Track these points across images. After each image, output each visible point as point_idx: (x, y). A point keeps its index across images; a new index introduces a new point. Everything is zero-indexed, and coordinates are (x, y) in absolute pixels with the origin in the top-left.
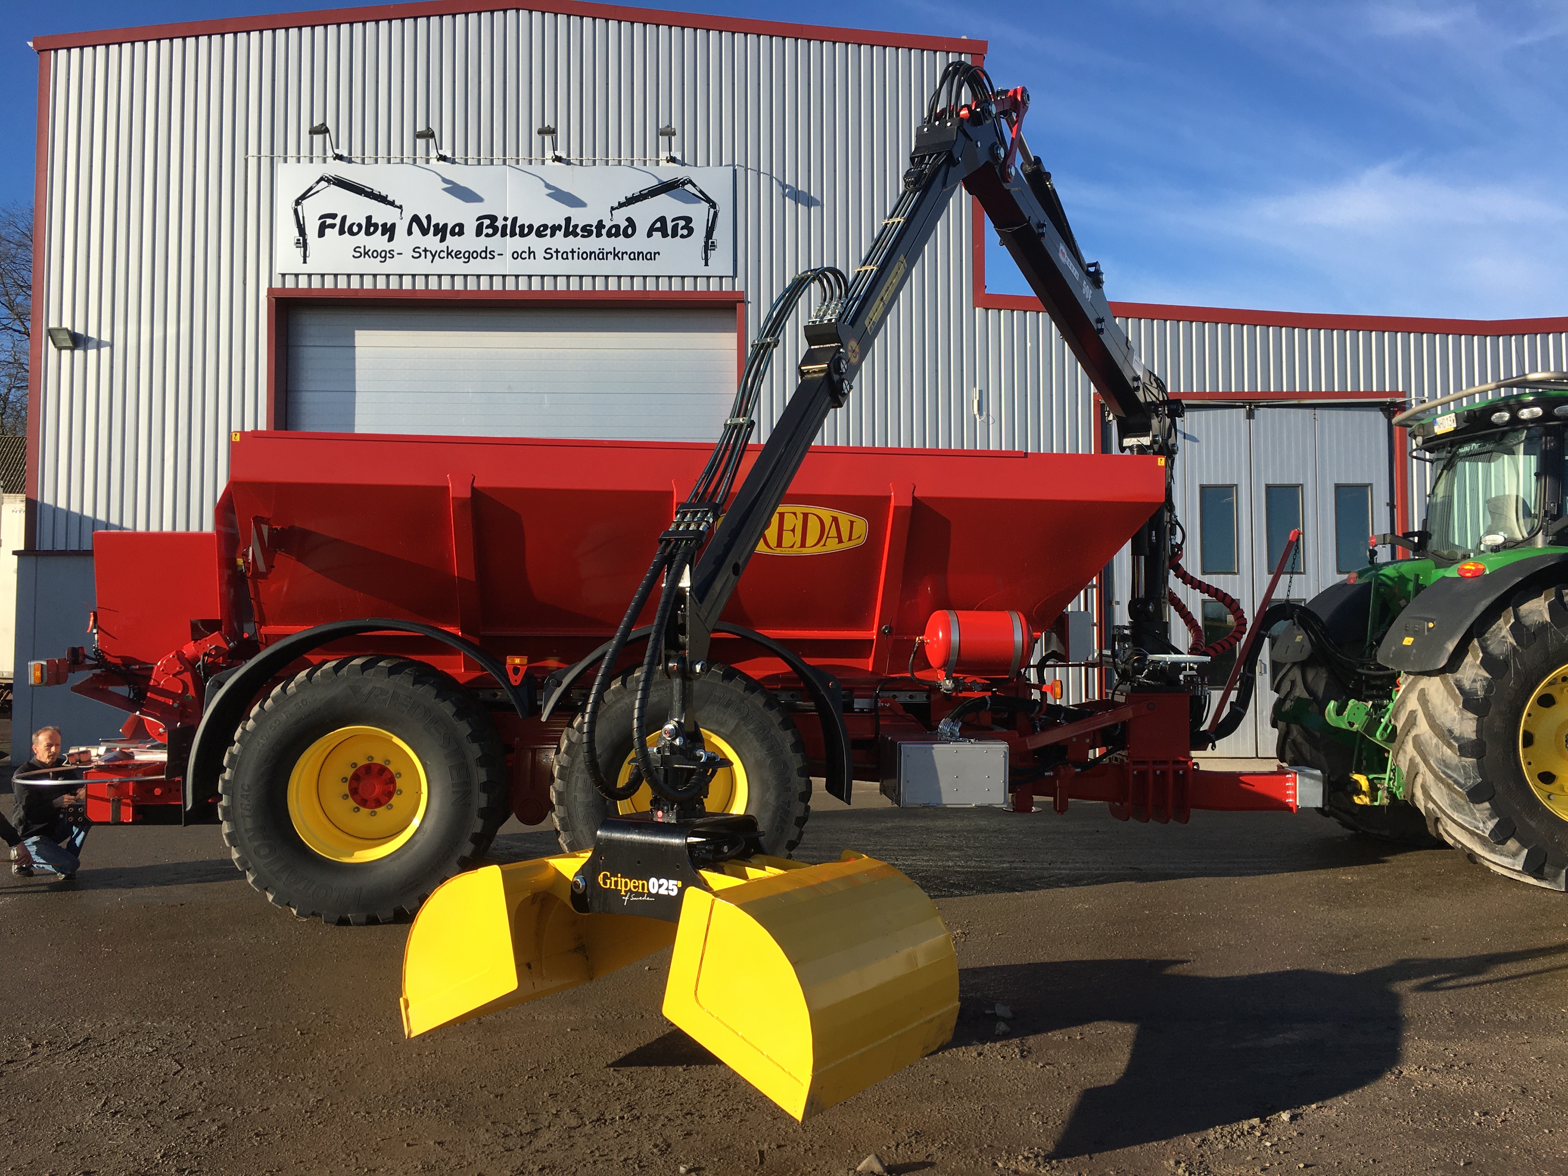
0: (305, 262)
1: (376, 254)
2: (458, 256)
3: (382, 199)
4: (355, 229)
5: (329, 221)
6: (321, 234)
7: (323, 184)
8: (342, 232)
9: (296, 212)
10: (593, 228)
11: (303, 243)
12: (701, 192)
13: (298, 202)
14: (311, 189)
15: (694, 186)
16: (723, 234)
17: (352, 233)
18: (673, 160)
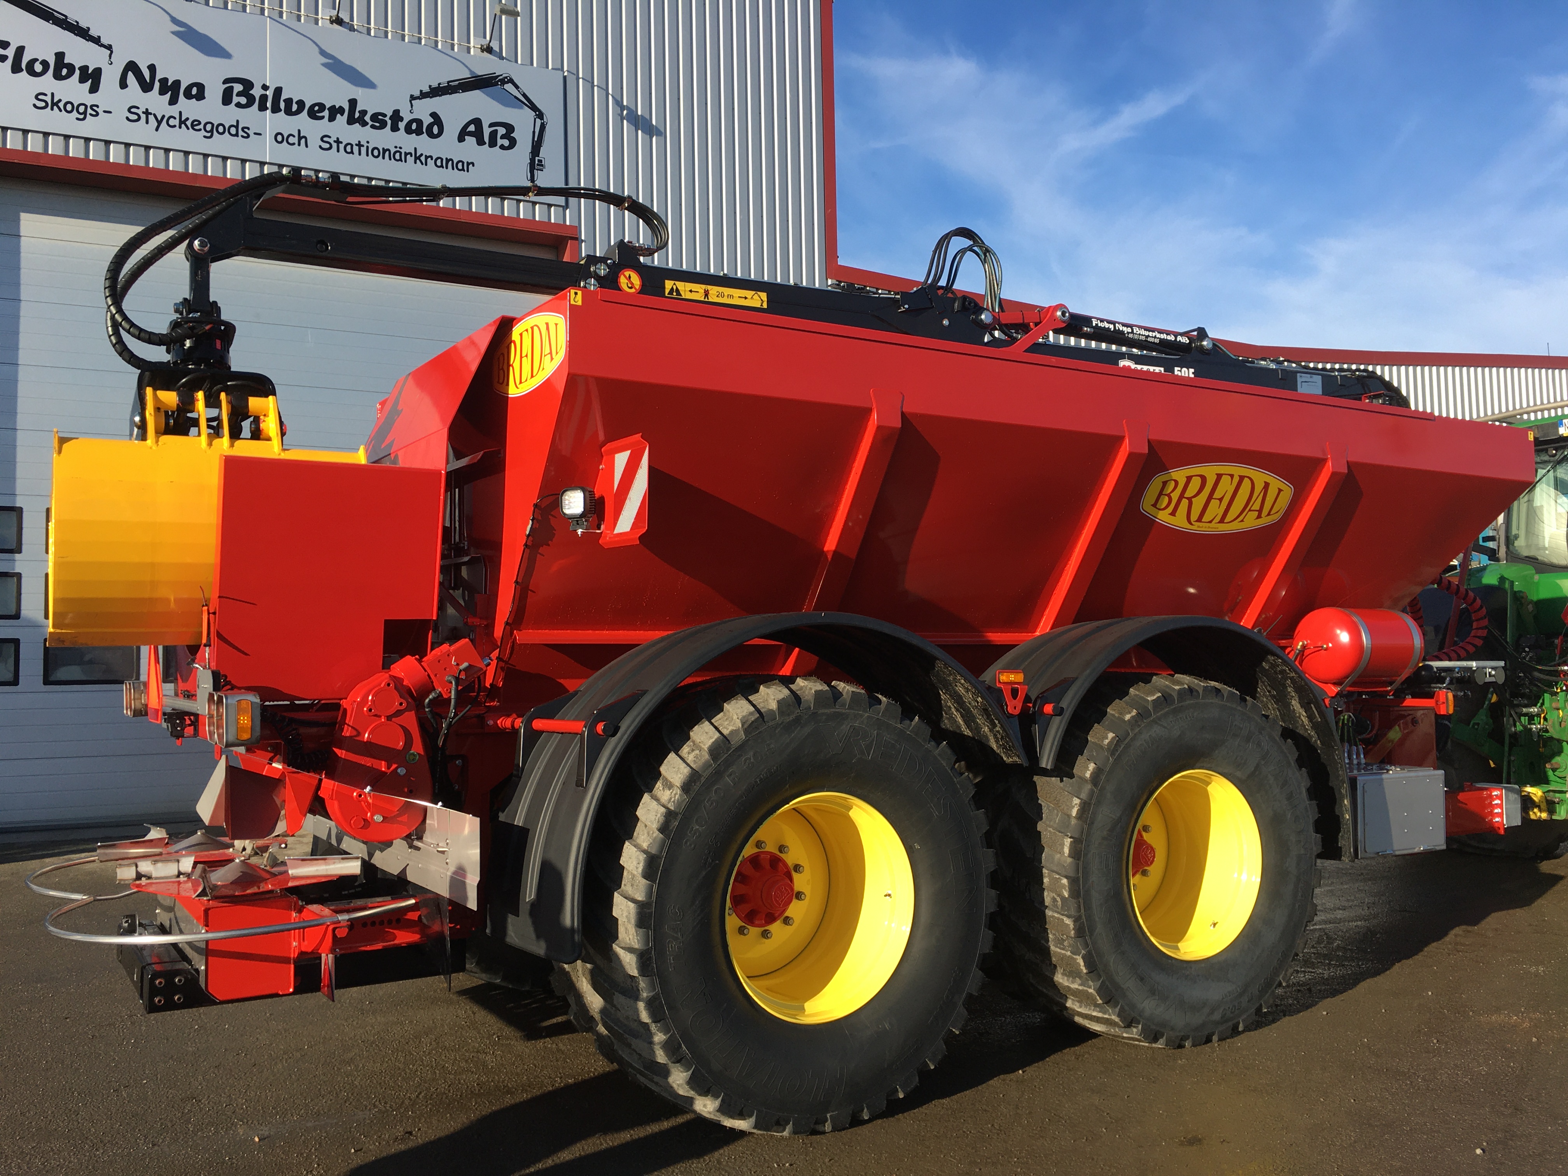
1: (69, 107)
2: (195, 128)
3: (81, 32)
4: (38, 68)
8: (16, 68)
12: (524, 96)
15: (516, 86)
16: (552, 151)
17: (33, 72)
18: (489, 50)
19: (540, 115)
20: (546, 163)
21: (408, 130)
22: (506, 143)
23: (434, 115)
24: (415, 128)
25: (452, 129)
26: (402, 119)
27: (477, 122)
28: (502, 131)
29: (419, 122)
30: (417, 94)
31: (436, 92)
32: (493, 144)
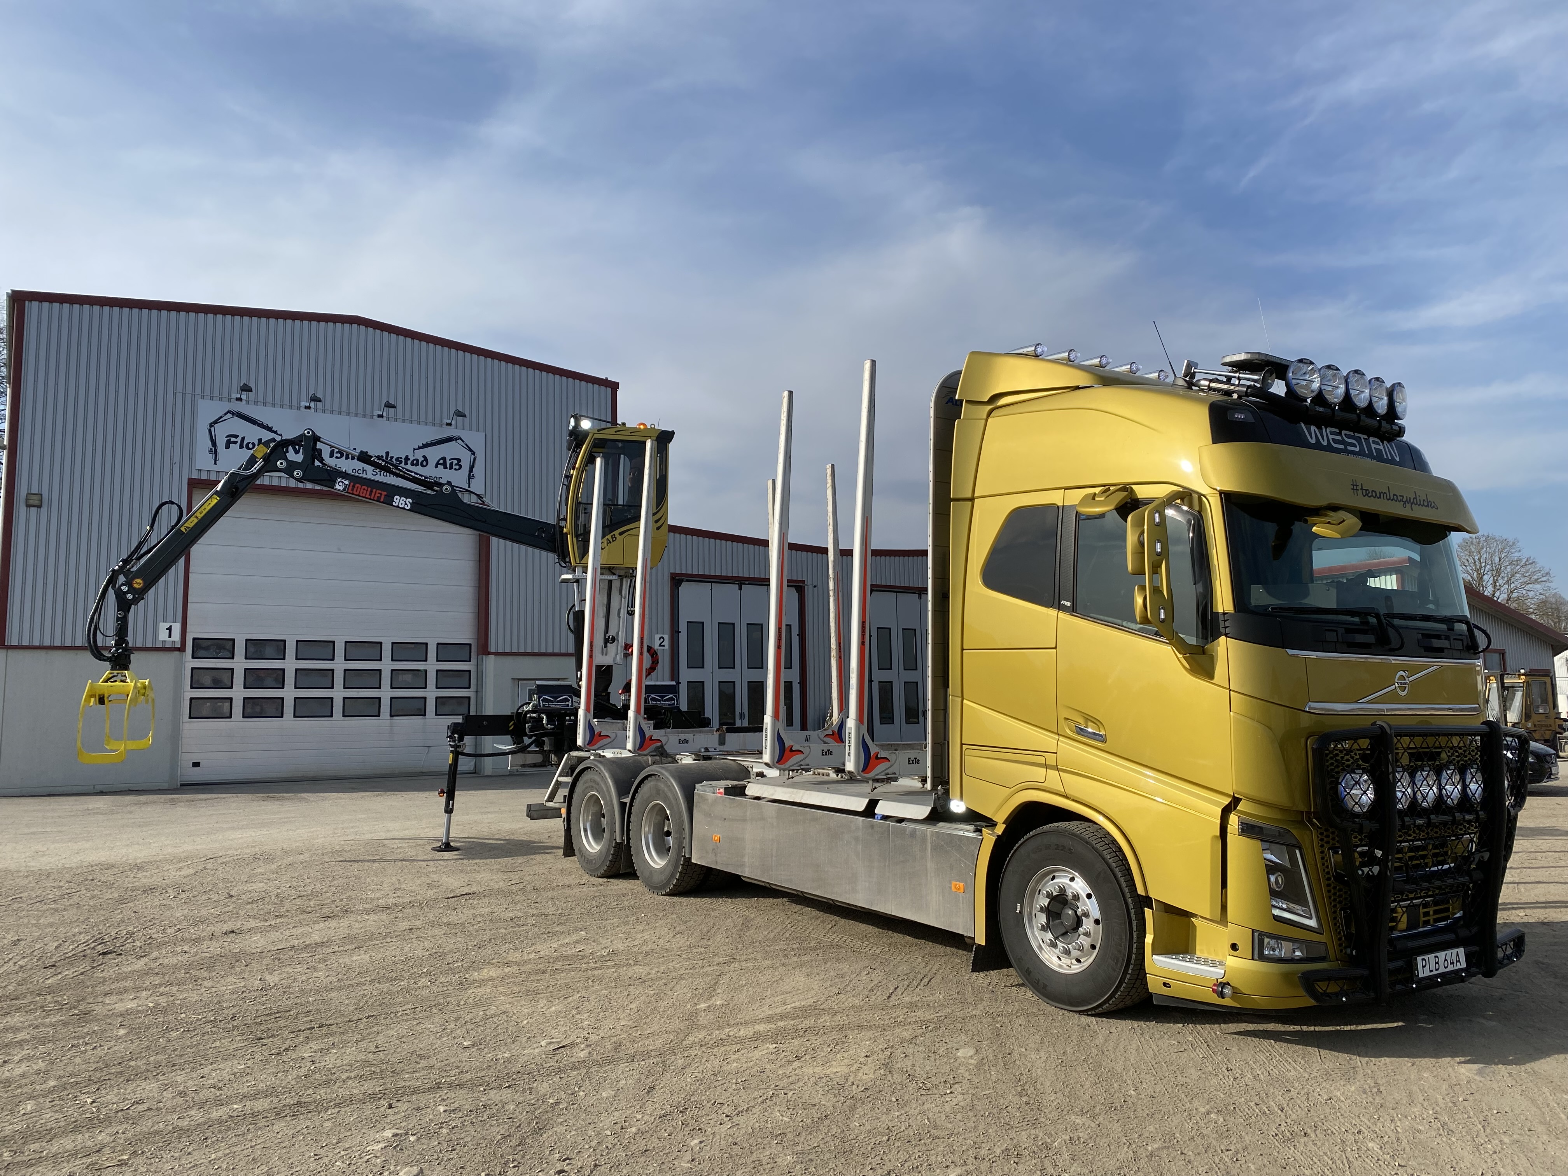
0: (215, 463)
3: (270, 429)
4: (251, 446)
5: (233, 439)
6: (227, 447)
7: (229, 415)
8: (241, 447)
9: (210, 431)
10: (403, 460)
11: (214, 452)
12: (466, 445)
13: (211, 425)
14: (221, 417)
15: (463, 441)
16: (478, 470)
17: (248, 448)
18: (449, 424)
19: (474, 453)
20: (476, 476)
21: (412, 464)
22: (457, 467)
23: (424, 457)
24: (415, 463)
25: (432, 462)
26: (409, 459)
27: (444, 459)
28: (455, 462)
29: (417, 460)
30: (417, 447)
31: (425, 446)
32: (451, 468)
